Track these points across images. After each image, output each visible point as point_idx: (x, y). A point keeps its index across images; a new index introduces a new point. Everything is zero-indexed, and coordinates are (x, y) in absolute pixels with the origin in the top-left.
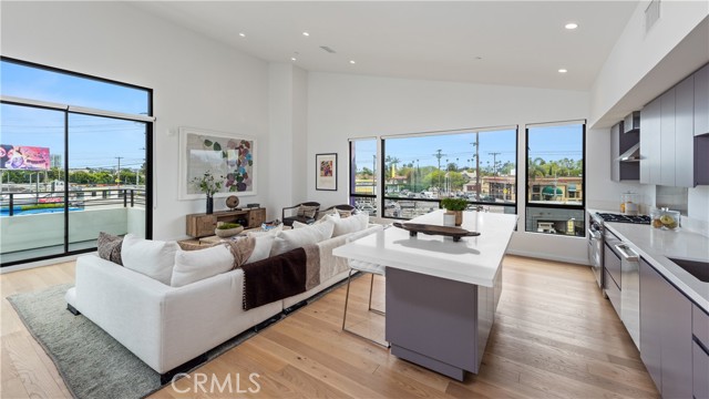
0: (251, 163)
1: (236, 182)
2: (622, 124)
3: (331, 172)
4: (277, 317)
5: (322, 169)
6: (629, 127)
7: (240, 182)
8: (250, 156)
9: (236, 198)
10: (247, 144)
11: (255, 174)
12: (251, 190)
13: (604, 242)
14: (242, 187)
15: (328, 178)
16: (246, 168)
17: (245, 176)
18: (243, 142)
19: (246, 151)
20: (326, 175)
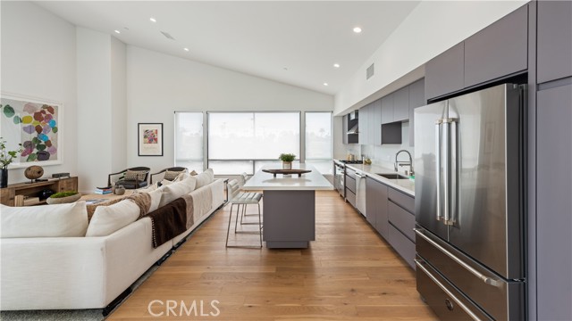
0: (55, 130)
1: (35, 151)
2: (349, 115)
3: (156, 140)
4: (170, 253)
5: (145, 137)
6: (353, 117)
7: (40, 149)
8: (54, 123)
9: (40, 167)
10: (51, 109)
11: (61, 141)
12: (56, 159)
13: (345, 174)
14: (43, 156)
15: (153, 145)
16: (50, 135)
17: (48, 143)
18: (45, 106)
19: (49, 118)
20: (150, 142)
